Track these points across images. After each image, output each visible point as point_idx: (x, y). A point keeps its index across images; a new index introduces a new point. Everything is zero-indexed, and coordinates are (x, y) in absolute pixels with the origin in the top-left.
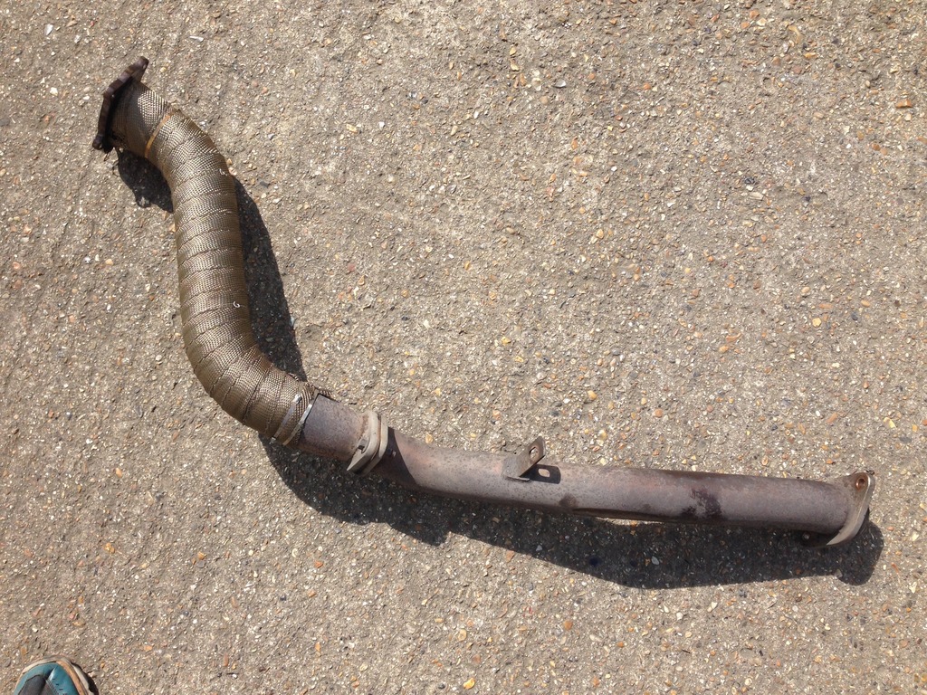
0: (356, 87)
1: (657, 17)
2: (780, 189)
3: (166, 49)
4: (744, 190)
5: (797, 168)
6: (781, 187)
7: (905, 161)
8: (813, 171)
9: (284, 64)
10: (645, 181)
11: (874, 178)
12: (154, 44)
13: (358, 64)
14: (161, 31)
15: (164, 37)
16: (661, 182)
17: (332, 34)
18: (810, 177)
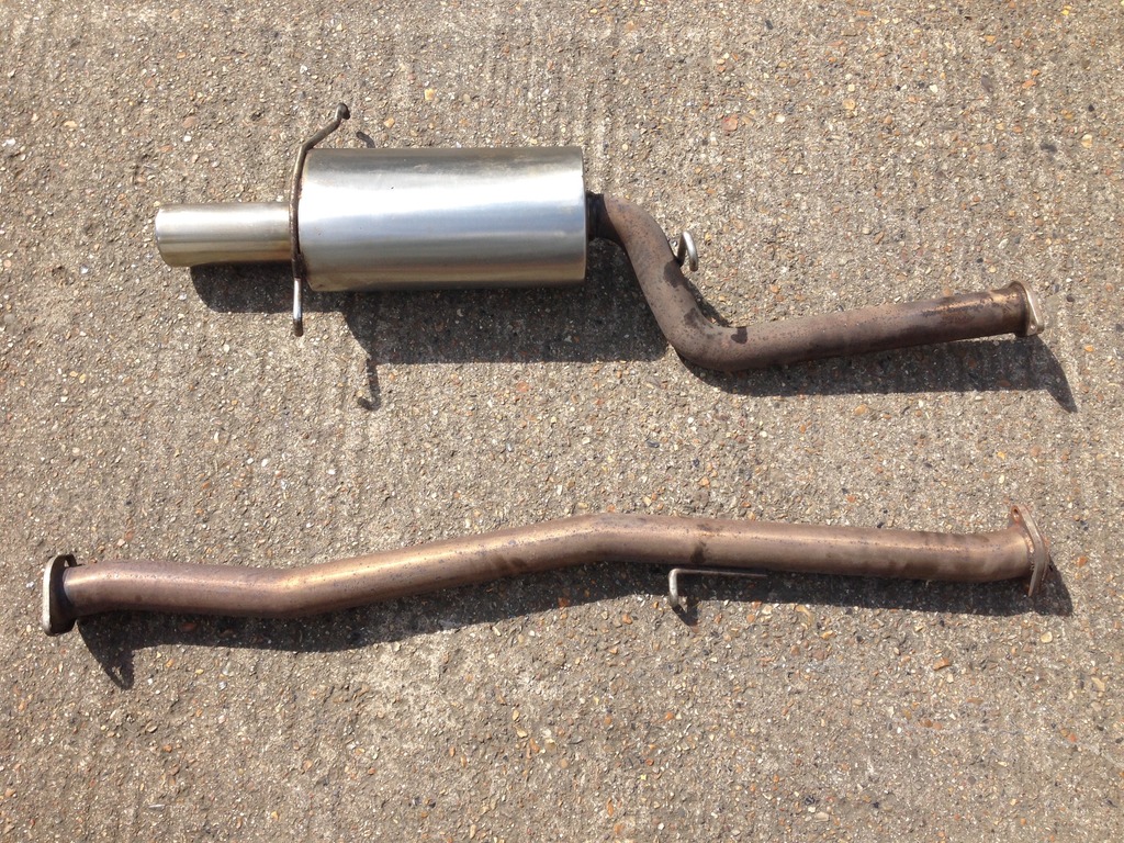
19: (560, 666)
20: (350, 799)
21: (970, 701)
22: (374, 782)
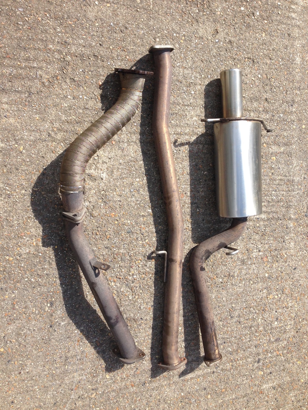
0: (40, 145)
1: (104, 248)
2: (52, 315)
3: (29, 63)
4: (47, 303)
5: (62, 318)
6: (53, 315)
7: (77, 352)
8: (62, 324)
9: (39, 114)
10: (39, 267)
11: (67, 345)
12: (29, 57)
13: (50, 144)
14: (35, 59)
15: (34, 61)
16: (41, 273)
17: (59, 130)
18: (60, 324)
19: (92, 215)
20: (44, 145)
21: (86, 354)
22: (50, 153)
